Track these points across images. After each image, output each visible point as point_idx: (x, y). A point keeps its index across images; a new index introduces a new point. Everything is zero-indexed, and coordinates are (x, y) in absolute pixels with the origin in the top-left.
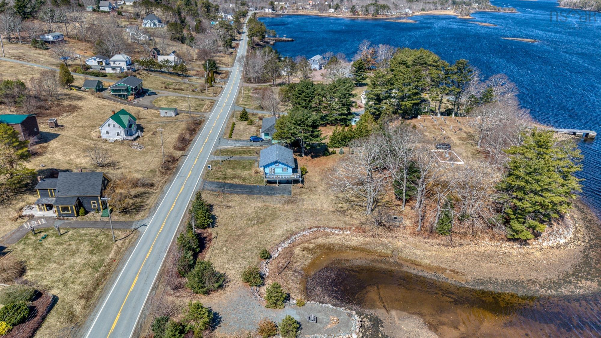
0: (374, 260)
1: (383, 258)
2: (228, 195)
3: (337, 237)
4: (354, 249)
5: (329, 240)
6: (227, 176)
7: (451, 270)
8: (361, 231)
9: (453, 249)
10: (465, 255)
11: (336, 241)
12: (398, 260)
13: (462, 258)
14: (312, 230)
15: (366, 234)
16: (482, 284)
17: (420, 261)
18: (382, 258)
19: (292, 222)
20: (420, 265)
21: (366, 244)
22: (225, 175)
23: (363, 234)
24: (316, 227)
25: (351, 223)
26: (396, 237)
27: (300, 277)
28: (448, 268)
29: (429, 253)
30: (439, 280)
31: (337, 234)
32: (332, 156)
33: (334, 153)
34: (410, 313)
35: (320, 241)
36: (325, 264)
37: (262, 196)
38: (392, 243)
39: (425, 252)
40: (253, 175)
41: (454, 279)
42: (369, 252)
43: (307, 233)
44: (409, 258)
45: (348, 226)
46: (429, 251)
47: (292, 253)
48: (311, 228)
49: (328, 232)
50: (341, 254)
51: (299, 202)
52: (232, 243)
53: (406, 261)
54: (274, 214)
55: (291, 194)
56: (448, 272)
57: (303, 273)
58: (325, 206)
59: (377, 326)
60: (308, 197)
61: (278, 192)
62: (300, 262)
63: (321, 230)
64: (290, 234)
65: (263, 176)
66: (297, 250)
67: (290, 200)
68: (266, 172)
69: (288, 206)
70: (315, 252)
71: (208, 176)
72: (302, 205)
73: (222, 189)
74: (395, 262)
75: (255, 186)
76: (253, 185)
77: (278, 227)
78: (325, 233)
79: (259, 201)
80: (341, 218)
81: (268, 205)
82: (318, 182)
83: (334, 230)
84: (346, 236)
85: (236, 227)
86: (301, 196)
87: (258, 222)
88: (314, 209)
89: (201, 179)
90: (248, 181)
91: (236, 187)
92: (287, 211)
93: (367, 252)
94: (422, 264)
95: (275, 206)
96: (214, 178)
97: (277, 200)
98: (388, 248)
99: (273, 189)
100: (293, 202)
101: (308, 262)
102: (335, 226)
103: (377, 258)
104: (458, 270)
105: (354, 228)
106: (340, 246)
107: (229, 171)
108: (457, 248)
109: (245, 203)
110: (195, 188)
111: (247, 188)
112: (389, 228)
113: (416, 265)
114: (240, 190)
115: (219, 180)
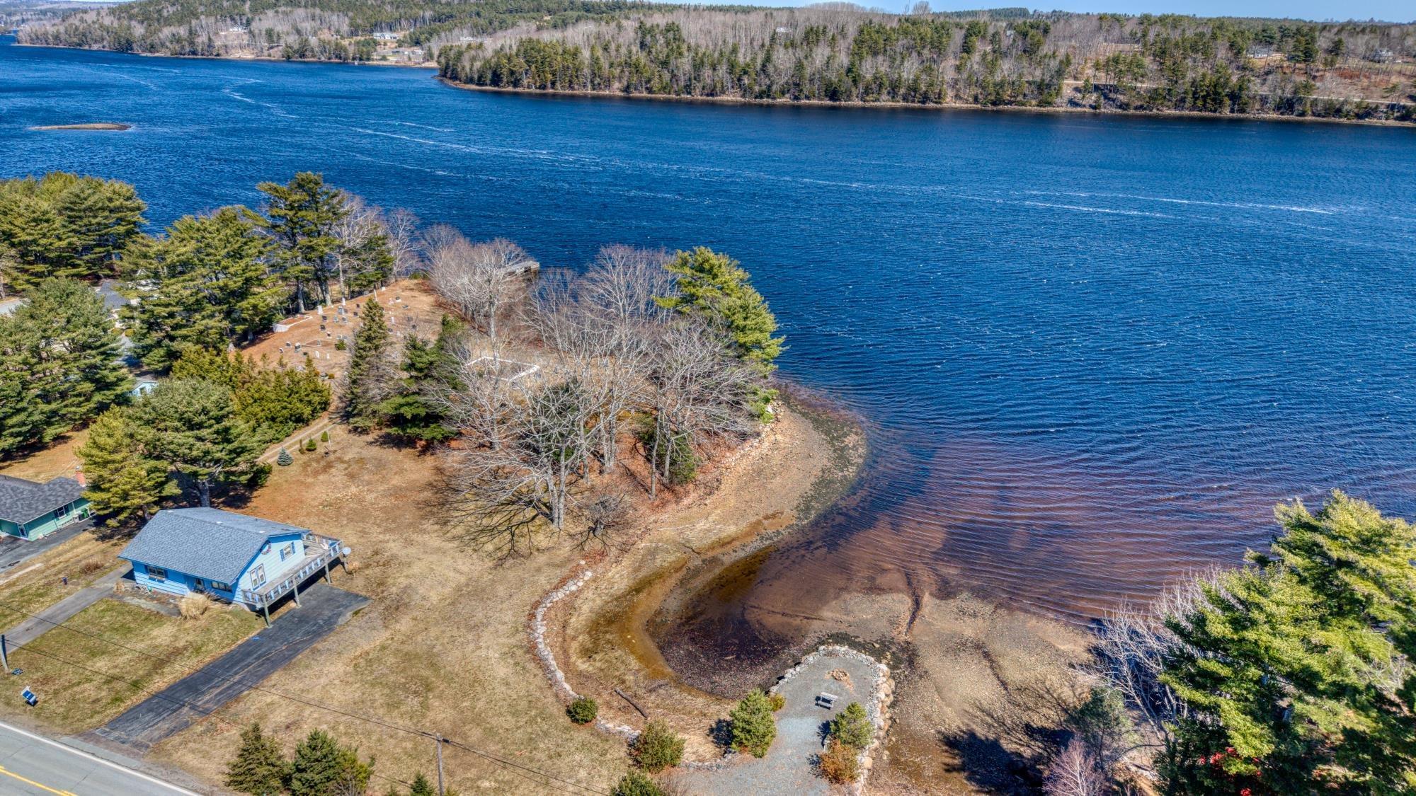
0: (683, 582)
2: (237, 707)
3: (588, 594)
4: (637, 589)
5: (586, 608)
6: (129, 678)
7: (767, 518)
8: (598, 557)
9: (722, 493)
10: (741, 488)
11: (599, 602)
12: (704, 557)
13: (746, 495)
14: (539, 617)
15: (612, 555)
16: (808, 509)
17: (724, 534)
18: (684, 569)
19: (479, 636)
20: (734, 540)
21: (637, 570)
22: (115, 678)
23: (608, 559)
24: (536, 605)
25: (560, 558)
26: (647, 529)
27: (674, 691)
28: (757, 518)
29: (714, 517)
30: (775, 540)
31: (580, 591)
32: (273, 477)
33: (265, 471)
35: (578, 621)
36: (651, 645)
37: (318, 646)
38: (659, 541)
39: (710, 519)
40: (202, 623)
41: (784, 526)
42: (660, 575)
43: (540, 628)
44: (709, 541)
45: (569, 567)
46: (709, 514)
47: (587, 676)
48: (532, 616)
49: (562, 600)
50: (638, 611)
51: (409, 596)
52: (472, 765)
53: (712, 547)
54: (408, 657)
55: (366, 599)
56: (766, 522)
57: (662, 682)
58: (465, 569)
59: (854, 642)
60: (407, 576)
61: (327, 613)
62: (625, 674)
63: (549, 605)
64: (528, 652)
65: (231, 607)
66: (583, 665)
67: (386, 609)
68: (246, 588)
69: (403, 621)
70: (609, 642)
71: (65, 718)
72: (424, 598)
73: (186, 709)
74: (704, 561)
75: (248, 643)
76: (240, 646)
77: (476, 664)
78: (560, 605)
79: (326, 660)
80: (531, 564)
81: (357, 653)
82: (362, 540)
83: (566, 587)
84: (594, 581)
85: (403, 739)
86: (394, 585)
87: (415, 692)
88: (459, 589)
89: (66, 739)
90: (211, 646)
91: (210, 680)
92: (420, 632)
93: (657, 578)
94: (734, 535)
95: (378, 643)
96: (105, 707)
97: (360, 627)
98: (668, 551)
99: (302, 619)
100: (396, 607)
101: (634, 663)
102: (556, 581)
103: (679, 575)
104: (770, 512)
105: (583, 562)
106: (615, 603)
107: (102, 664)
108: (722, 487)
109: (303, 691)
110: (117, 764)
111: (242, 660)
112: (619, 523)
113: (729, 543)
114: (237, 677)
115: (129, 702)
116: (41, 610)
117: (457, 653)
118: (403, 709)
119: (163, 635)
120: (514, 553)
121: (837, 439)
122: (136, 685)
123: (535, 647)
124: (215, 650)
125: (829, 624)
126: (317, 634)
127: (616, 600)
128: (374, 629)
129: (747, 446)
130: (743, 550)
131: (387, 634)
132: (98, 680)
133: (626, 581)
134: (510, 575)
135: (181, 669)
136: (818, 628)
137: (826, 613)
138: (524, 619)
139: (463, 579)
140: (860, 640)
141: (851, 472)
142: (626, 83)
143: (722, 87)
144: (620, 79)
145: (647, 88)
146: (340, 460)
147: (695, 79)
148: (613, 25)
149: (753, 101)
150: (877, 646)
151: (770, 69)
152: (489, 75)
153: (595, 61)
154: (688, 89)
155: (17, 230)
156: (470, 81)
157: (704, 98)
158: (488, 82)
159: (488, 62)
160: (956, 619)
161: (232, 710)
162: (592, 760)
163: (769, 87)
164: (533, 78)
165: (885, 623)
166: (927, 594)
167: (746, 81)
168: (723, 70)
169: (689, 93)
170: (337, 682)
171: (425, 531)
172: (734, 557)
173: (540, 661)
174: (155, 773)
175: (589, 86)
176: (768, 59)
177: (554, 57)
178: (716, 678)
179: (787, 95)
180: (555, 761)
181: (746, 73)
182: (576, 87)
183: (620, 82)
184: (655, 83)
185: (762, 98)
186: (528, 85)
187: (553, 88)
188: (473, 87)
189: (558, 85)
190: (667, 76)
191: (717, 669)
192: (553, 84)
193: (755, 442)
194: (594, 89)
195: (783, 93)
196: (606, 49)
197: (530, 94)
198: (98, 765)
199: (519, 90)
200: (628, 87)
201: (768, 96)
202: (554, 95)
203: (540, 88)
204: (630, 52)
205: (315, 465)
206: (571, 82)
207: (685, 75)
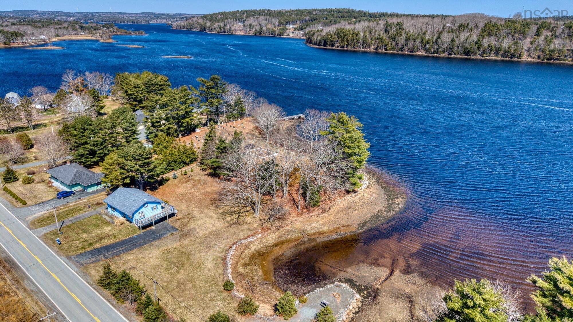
0: (296, 246)
2: (117, 258)
3: (257, 243)
4: (276, 245)
5: (253, 248)
6: (90, 242)
7: (343, 226)
8: (267, 230)
9: (329, 213)
10: (338, 213)
11: (259, 247)
12: (309, 237)
13: (339, 216)
14: (233, 248)
15: (272, 230)
16: (364, 226)
17: (322, 230)
18: (299, 241)
20: (325, 233)
21: (280, 237)
22: (86, 241)
23: (270, 231)
24: (234, 244)
25: (252, 228)
26: (291, 222)
27: (270, 287)
28: (339, 226)
29: (320, 222)
30: (343, 236)
31: (254, 241)
32: (168, 183)
33: (167, 180)
35: (247, 253)
36: (272, 267)
38: (294, 228)
39: (319, 223)
41: (349, 231)
42: (288, 241)
43: (232, 252)
44: (314, 232)
45: (254, 231)
46: (319, 221)
47: (240, 274)
48: (231, 247)
49: (246, 243)
50: (273, 253)
51: (192, 232)
52: (182, 296)
53: (314, 234)
54: (182, 253)
55: (177, 230)
56: (342, 228)
57: (267, 282)
58: (217, 225)
59: (354, 284)
60: (195, 224)
61: (162, 232)
62: (255, 276)
63: (239, 244)
64: (222, 260)
65: (131, 224)
66: (241, 269)
67: (182, 235)
68: (136, 218)
69: (186, 240)
70: (255, 263)
71: (66, 250)
72: (197, 233)
73: (102, 255)
74: (309, 239)
75: (132, 238)
76: (129, 238)
77: (202, 261)
78: (244, 245)
79: (154, 249)
80: (241, 228)
81: (166, 249)
82: (187, 209)
83: (249, 239)
84: (261, 239)
85: (165, 282)
86: (189, 227)
87: (178, 266)
88: (211, 232)
89: (63, 257)
90: (120, 236)
91: (114, 247)
92: (190, 245)
93: (286, 242)
94: (326, 231)
95: (175, 246)
96: (78, 250)
97: (170, 240)
98: (295, 233)
99: (153, 232)
100: (187, 234)
101: (260, 273)
102: (246, 236)
103: (296, 243)
104: (345, 225)
105: (260, 231)
106: (265, 248)
107: (85, 236)
108: (330, 211)
109: (142, 258)
110: (72, 269)
111: (127, 243)
112: (281, 219)
113: (322, 234)
114: (123, 248)
115: (86, 250)
116: (78, 215)
117: (198, 255)
118: (170, 271)
119: (107, 229)
120: (237, 223)
121: (392, 199)
122: (91, 244)
123: (226, 259)
124: (120, 238)
125: (348, 274)
126: (155, 239)
127: (266, 247)
128: (175, 241)
129: (349, 196)
130: (327, 237)
131: (179, 244)
132: (81, 240)
133: (273, 241)
134: (232, 230)
135: (108, 242)
136: (342, 275)
137: (349, 270)
138: (227, 248)
139: (214, 229)
140: (357, 283)
141: (391, 214)
142: (376, 46)
143: (417, 49)
144: (374, 44)
145: (385, 49)
146: (193, 179)
147: (406, 45)
148: (375, 22)
149: (430, 55)
150: (363, 287)
151: (440, 41)
152: (323, 42)
153: (365, 37)
154: (402, 49)
155: (129, 90)
156: (316, 44)
157: (409, 53)
158: (322, 45)
159: (323, 37)
160: (405, 284)
161: (115, 259)
162: (224, 305)
163: (438, 49)
164: (340, 43)
165: (372, 279)
166: (398, 271)
167: (428, 46)
168: (418, 42)
169: (402, 51)
170: (154, 257)
171: (209, 209)
172: (323, 239)
173: (225, 265)
174: (80, 274)
175: (361, 47)
176: (439, 37)
177: (349, 35)
178: (290, 286)
179: (446, 53)
180: (211, 302)
181: (428, 43)
182: (356, 47)
183: (374, 46)
184: (389, 47)
185: (434, 54)
186: (337, 46)
187: (347, 47)
188: (317, 46)
189: (349, 47)
190: (394, 44)
191: (292, 282)
192: (347, 46)
193: (353, 195)
194: (363, 48)
195: (444, 52)
196: (370, 32)
197: (338, 50)
198: (67, 267)
199: (334, 48)
200: (377, 48)
201: (437, 53)
202: (347, 51)
203: (342, 47)
204: (380, 34)
205: (184, 180)
206: (354, 45)
207: (401, 43)
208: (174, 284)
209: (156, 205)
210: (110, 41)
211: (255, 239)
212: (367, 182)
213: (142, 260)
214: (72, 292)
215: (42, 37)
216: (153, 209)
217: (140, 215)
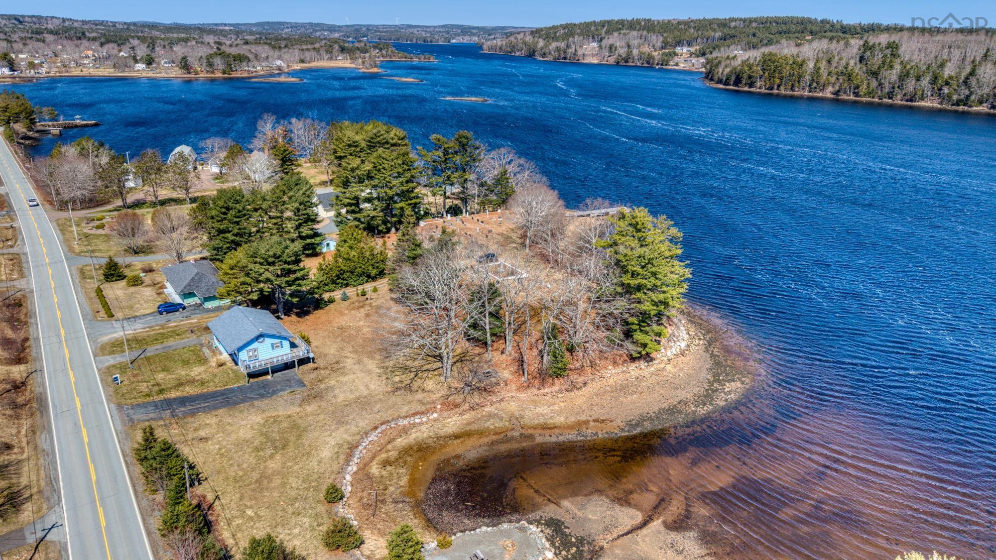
0: (493, 443)
1: (503, 436)
2: (190, 419)
3: (424, 428)
4: (456, 437)
5: (414, 436)
6: (163, 387)
7: (594, 421)
8: (452, 407)
9: (578, 393)
10: (597, 395)
11: (425, 435)
12: (523, 431)
13: (596, 400)
14: (379, 430)
15: (462, 409)
16: (637, 425)
17: (551, 421)
19: (338, 429)
20: (555, 427)
21: (469, 424)
22: (158, 385)
23: (456, 410)
24: (382, 424)
25: (429, 400)
26: (502, 400)
27: (408, 508)
28: (589, 418)
29: (556, 407)
30: (588, 438)
31: (421, 424)
32: (331, 306)
33: (331, 301)
34: (586, 495)
35: (401, 442)
36: (430, 475)
37: (256, 403)
38: (502, 410)
39: (551, 408)
40: (216, 371)
41: (604, 431)
42: (481, 433)
43: (373, 437)
44: (536, 422)
45: (428, 406)
46: (554, 404)
47: (369, 477)
48: (376, 428)
49: (405, 426)
50: (444, 451)
51: (326, 393)
52: (255, 498)
53: (535, 428)
54: (295, 426)
55: (305, 386)
56: (592, 424)
57: (407, 500)
58: (372, 386)
59: (561, 530)
60: (337, 381)
61: (279, 387)
62: (392, 485)
63: (392, 425)
64: (349, 448)
65: (236, 367)
66: (375, 470)
67: (308, 395)
68: (243, 359)
69: (312, 406)
70: (405, 462)
71: (122, 396)
72: (334, 397)
73: (169, 411)
74: (521, 434)
75: (229, 390)
76: (225, 389)
77: (318, 444)
78: (400, 428)
79: (253, 412)
80: (410, 397)
81: (273, 415)
82: (337, 353)
83: (412, 418)
84: (435, 421)
85: (243, 470)
86: (325, 383)
87: (276, 447)
88: (358, 398)
89: (112, 405)
90: (211, 384)
91: (195, 401)
92: (314, 415)
93: (477, 434)
94: (557, 425)
95: (289, 413)
96: (140, 397)
97: (286, 401)
98: (501, 419)
99: (265, 385)
100: (316, 396)
101: (404, 481)
102: (410, 412)
103: (494, 438)
104: (602, 418)
105: (439, 407)
106: (435, 439)
107: (160, 376)
108: (584, 389)
109: (229, 424)
110: (114, 425)
111: (218, 397)
112: (486, 390)
113: (549, 428)
114: (206, 404)
115: (152, 398)
116: (171, 342)
117: (316, 434)
118: (261, 453)
119: (197, 371)
120: (408, 388)
121: (719, 381)
122: (161, 391)
123: (357, 447)
124: (211, 388)
125: (560, 510)
126: (262, 396)
127: (437, 438)
128: (293, 404)
129: (632, 366)
130: (558, 437)
131: (298, 409)
132: (152, 382)
133: (455, 427)
134: (393, 399)
135: (190, 390)
136: (550, 511)
137: (566, 503)
138: (369, 428)
139: (366, 393)
140: (568, 531)
141: (702, 411)
142: (837, 88)
143: (922, 95)
144: (833, 85)
145: (854, 93)
146: (370, 305)
147: (898, 87)
148: (842, 43)
149: (949, 107)
150: (573, 540)
151: (973, 81)
152: (733, 78)
153: (817, 70)
154: (890, 95)
156: (720, 81)
157: (904, 103)
158: (732, 83)
159: (735, 69)
160: (661, 548)
161: (186, 420)
163: (968, 97)
164: (765, 82)
165: (601, 528)
166: (660, 521)
167: (946, 90)
168: (925, 82)
169: (890, 98)
170: (249, 426)
171: (373, 358)
172: (548, 439)
173: (349, 457)
174: (120, 435)
175: (807, 89)
176: (972, 73)
177: (784, 66)
178: (444, 513)
179: (985, 105)
180: (293, 516)
181: (947, 83)
182: (797, 89)
183: (833, 87)
184: (863, 89)
185: (958, 105)
186: (760, 87)
187: (778, 89)
188: (721, 86)
189: (782, 88)
190: (874, 84)
191: (454, 508)
192: (779, 86)
193: (642, 364)
194: (810, 92)
195: (981, 102)
196: (829, 62)
197: (760, 94)
198: (108, 422)
199: (752, 90)
200: (839, 91)
201: (965, 105)
202: (778, 95)
203: (768, 89)
204: (848, 64)
205: (357, 304)
206: (793, 85)
207: (890, 83)
208: (255, 476)
209: (280, 341)
210: (375, 70)
211: (424, 420)
212: (683, 345)
213: (228, 428)
214: (93, 461)
215: (279, 62)
216: (273, 347)
217: (251, 354)
